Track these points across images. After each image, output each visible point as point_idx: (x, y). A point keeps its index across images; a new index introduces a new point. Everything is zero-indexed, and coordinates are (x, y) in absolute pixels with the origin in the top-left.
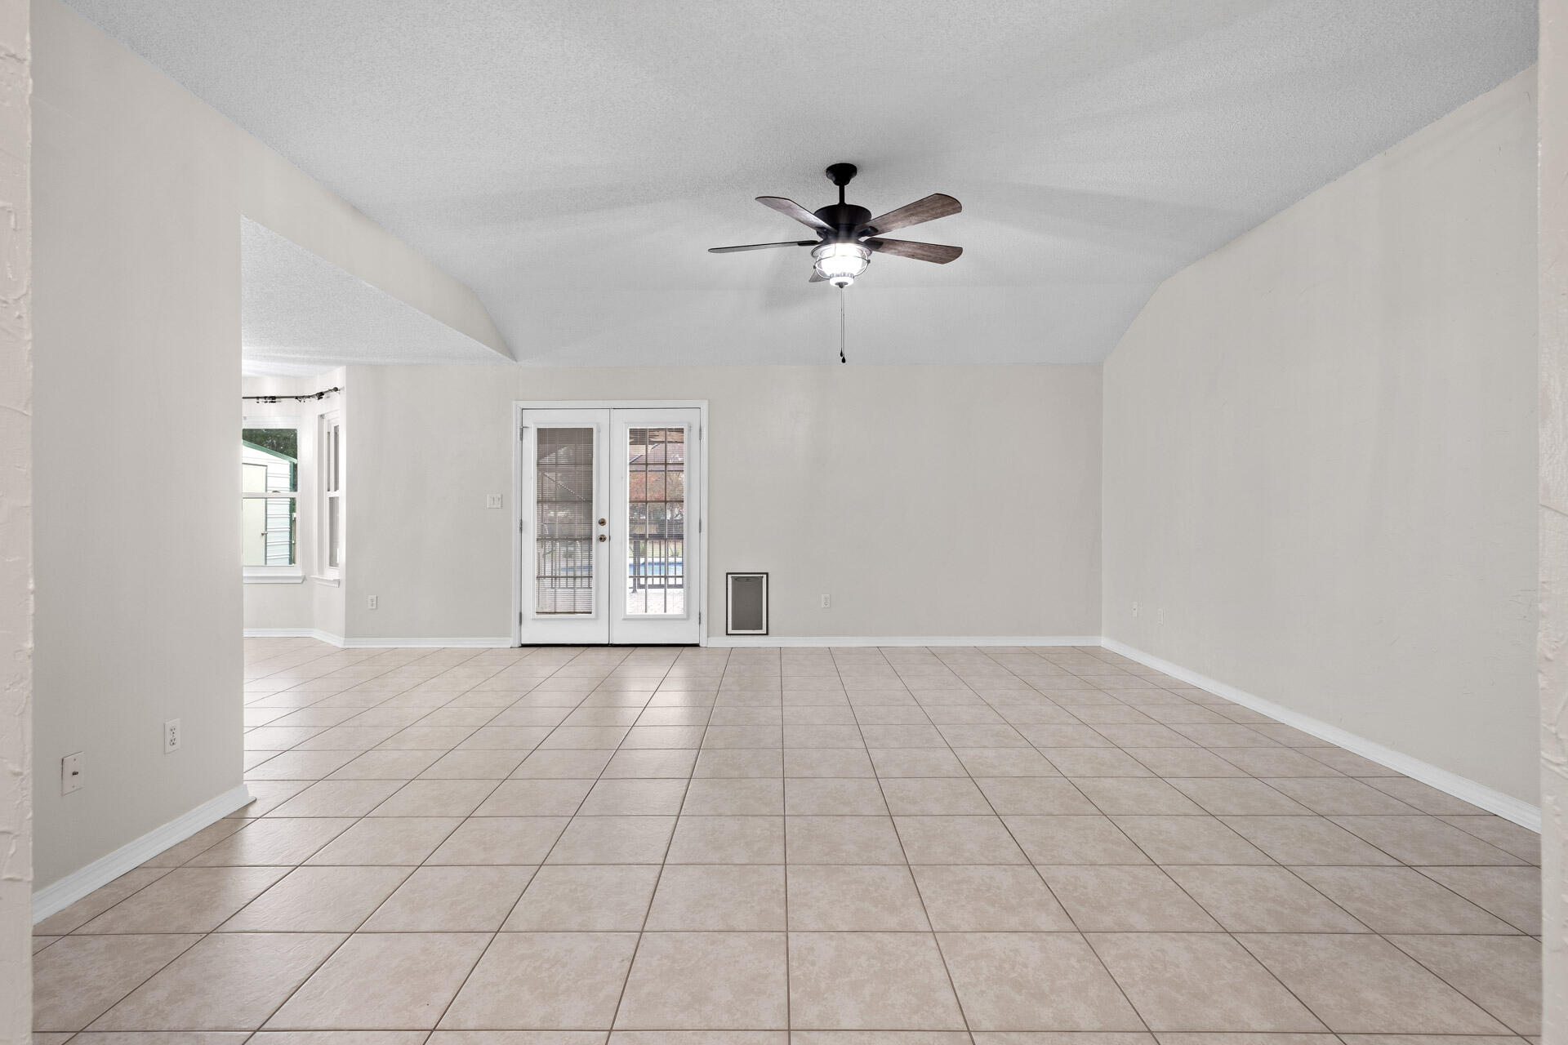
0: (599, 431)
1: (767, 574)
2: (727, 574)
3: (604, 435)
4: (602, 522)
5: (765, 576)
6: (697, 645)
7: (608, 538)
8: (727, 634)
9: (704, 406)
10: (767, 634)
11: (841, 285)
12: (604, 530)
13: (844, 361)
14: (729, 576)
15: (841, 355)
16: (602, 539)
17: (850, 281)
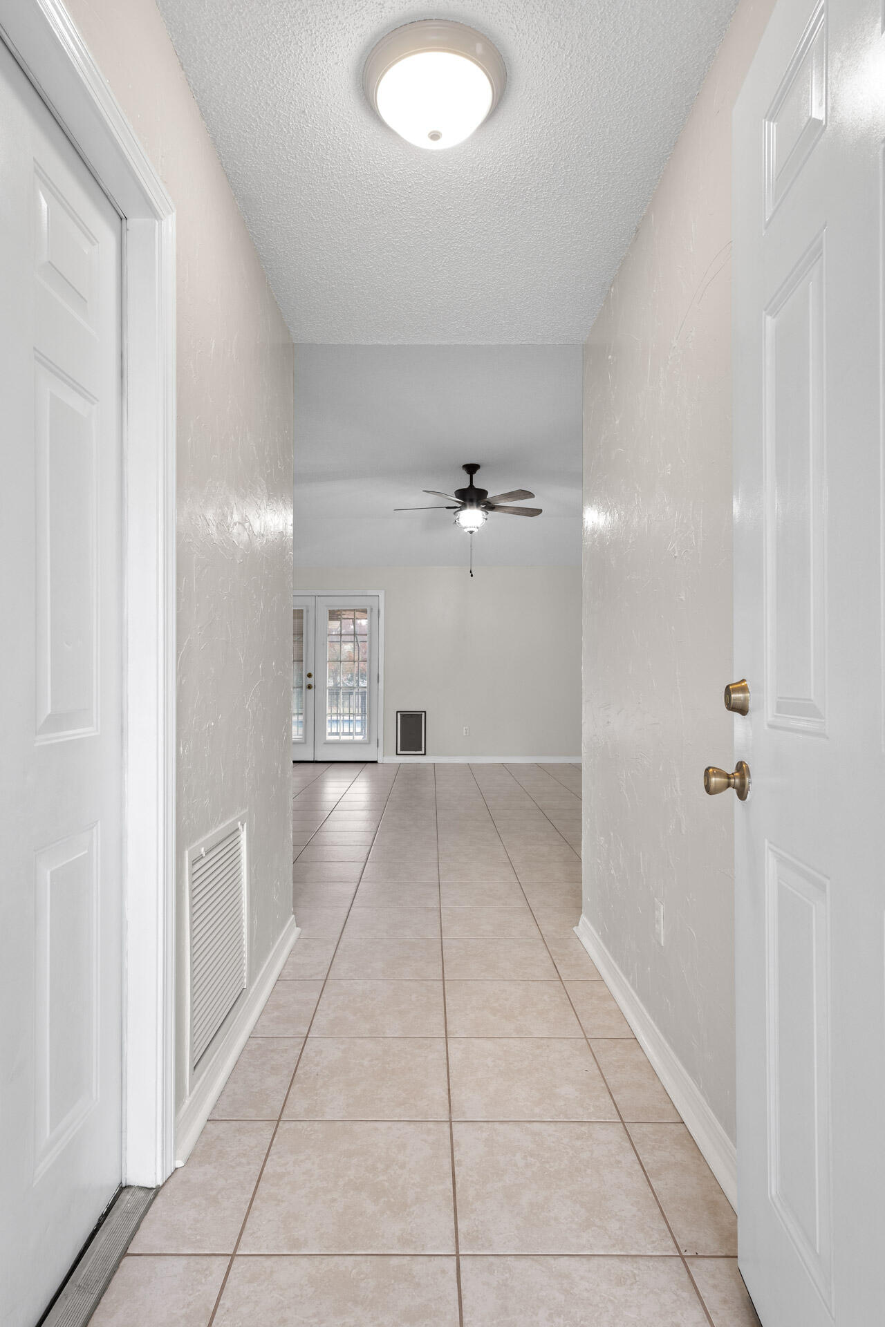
0: (308, 611)
1: (425, 712)
2: (397, 712)
3: (312, 614)
4: (309, 676)
5: (423, 713)
6: (376, 762)
7: (313, 686)
8: (397, 754)
9: (382, 595)
10: (425, 754)
11: (471, 532)
12: (310, 681)
13: (472, 576)
14: (399, 714)
15: (471, 572)
16: (309, 687)
17: (476, 530)
